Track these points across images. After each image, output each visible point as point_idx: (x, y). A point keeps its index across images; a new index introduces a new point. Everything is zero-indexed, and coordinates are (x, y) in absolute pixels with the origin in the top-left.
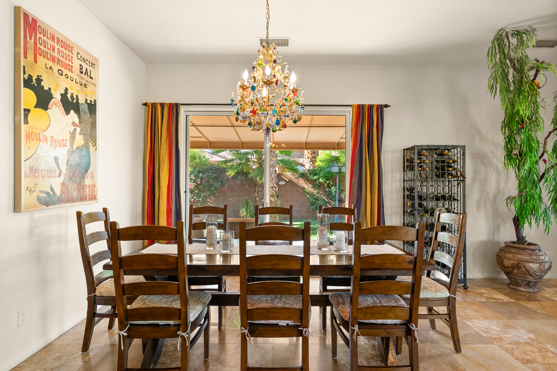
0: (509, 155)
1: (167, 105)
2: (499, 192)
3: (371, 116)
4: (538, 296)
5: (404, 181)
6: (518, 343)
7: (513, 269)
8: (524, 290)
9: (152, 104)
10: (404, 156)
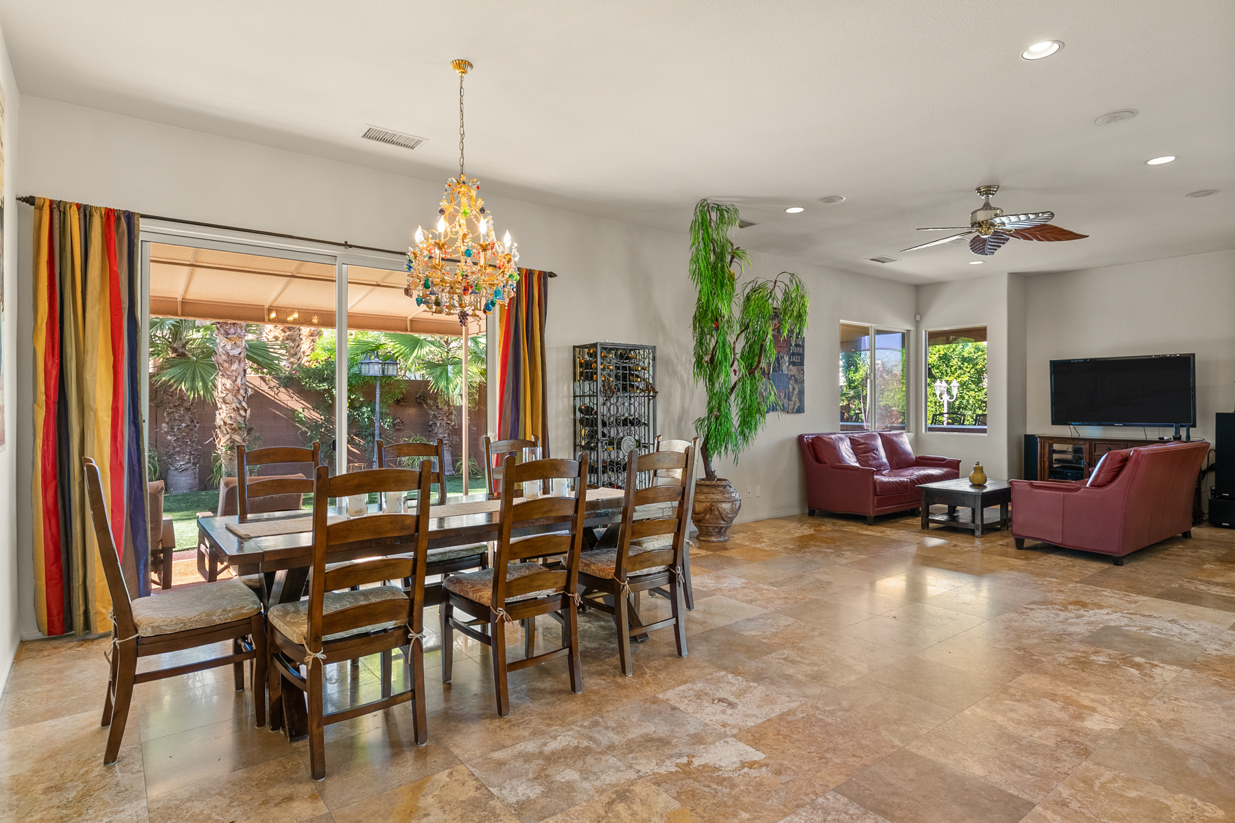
0: (699, 363)
1: (101, 213)
2: (684, 412)
3: (531, 286)
4: (728, 544)
5: (575, 397)
6: (735, 589)
7: (705, 515)
8: (715, 540)
9: (51, 202)
10: (574, 356)
